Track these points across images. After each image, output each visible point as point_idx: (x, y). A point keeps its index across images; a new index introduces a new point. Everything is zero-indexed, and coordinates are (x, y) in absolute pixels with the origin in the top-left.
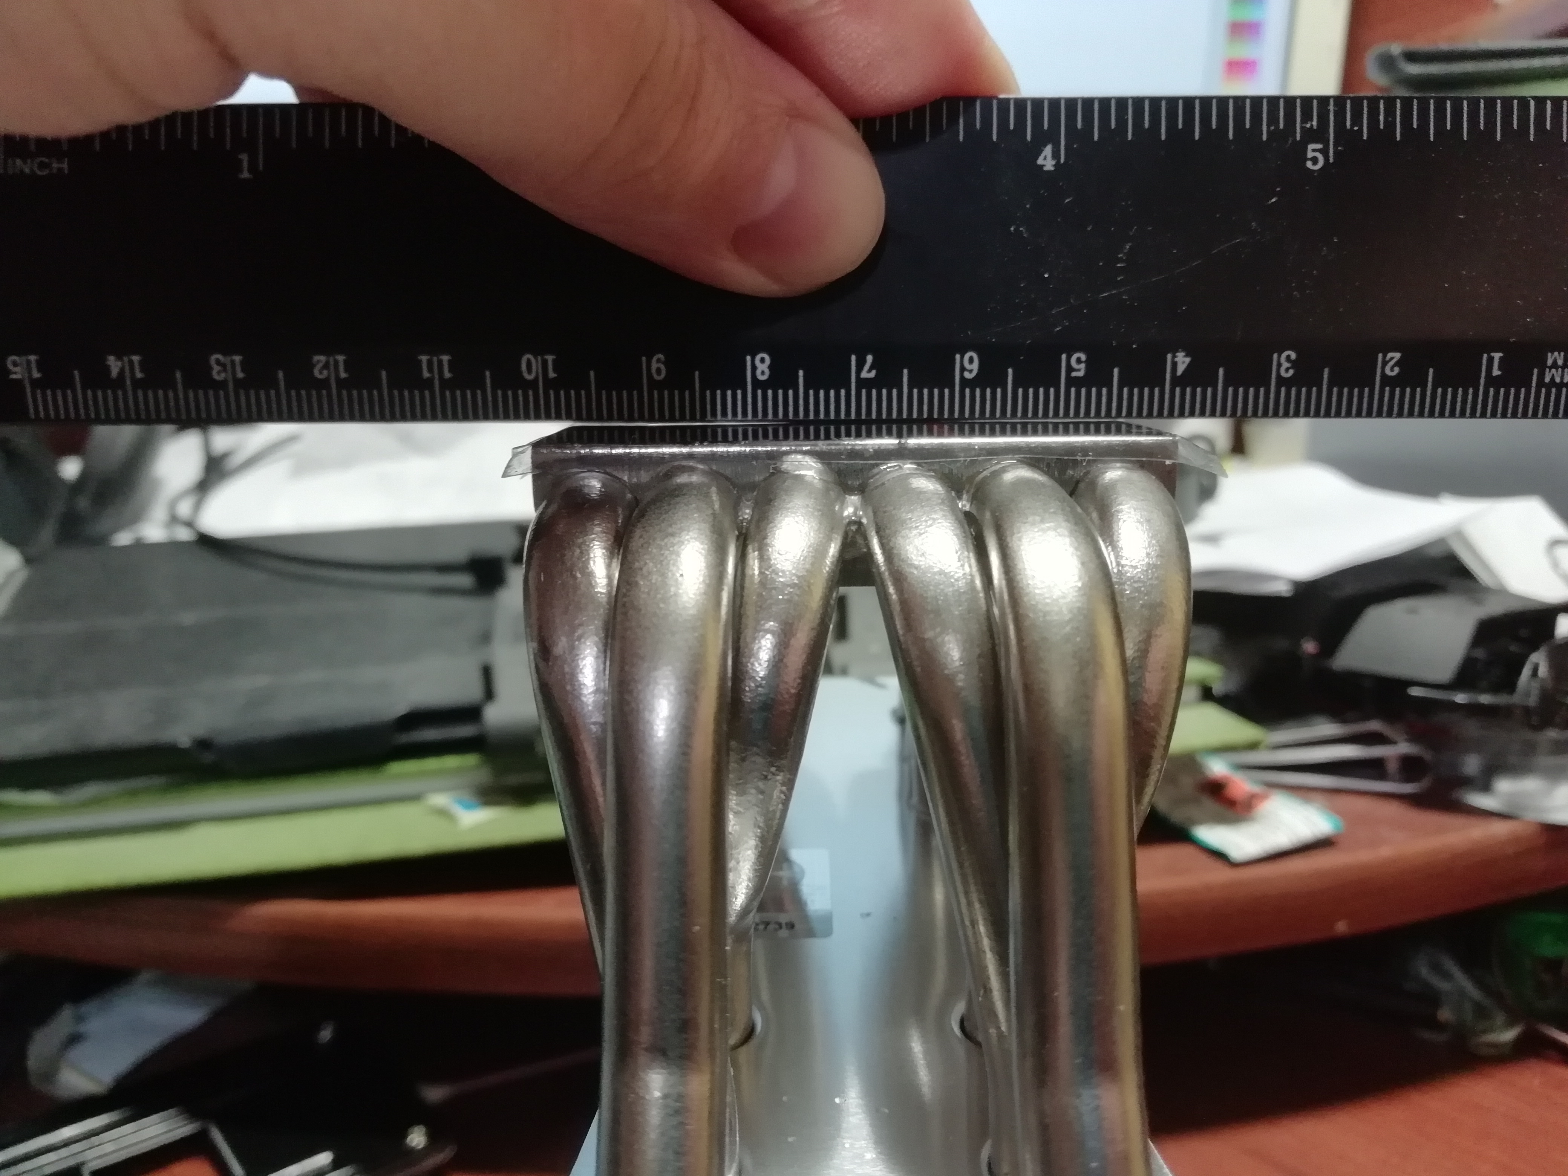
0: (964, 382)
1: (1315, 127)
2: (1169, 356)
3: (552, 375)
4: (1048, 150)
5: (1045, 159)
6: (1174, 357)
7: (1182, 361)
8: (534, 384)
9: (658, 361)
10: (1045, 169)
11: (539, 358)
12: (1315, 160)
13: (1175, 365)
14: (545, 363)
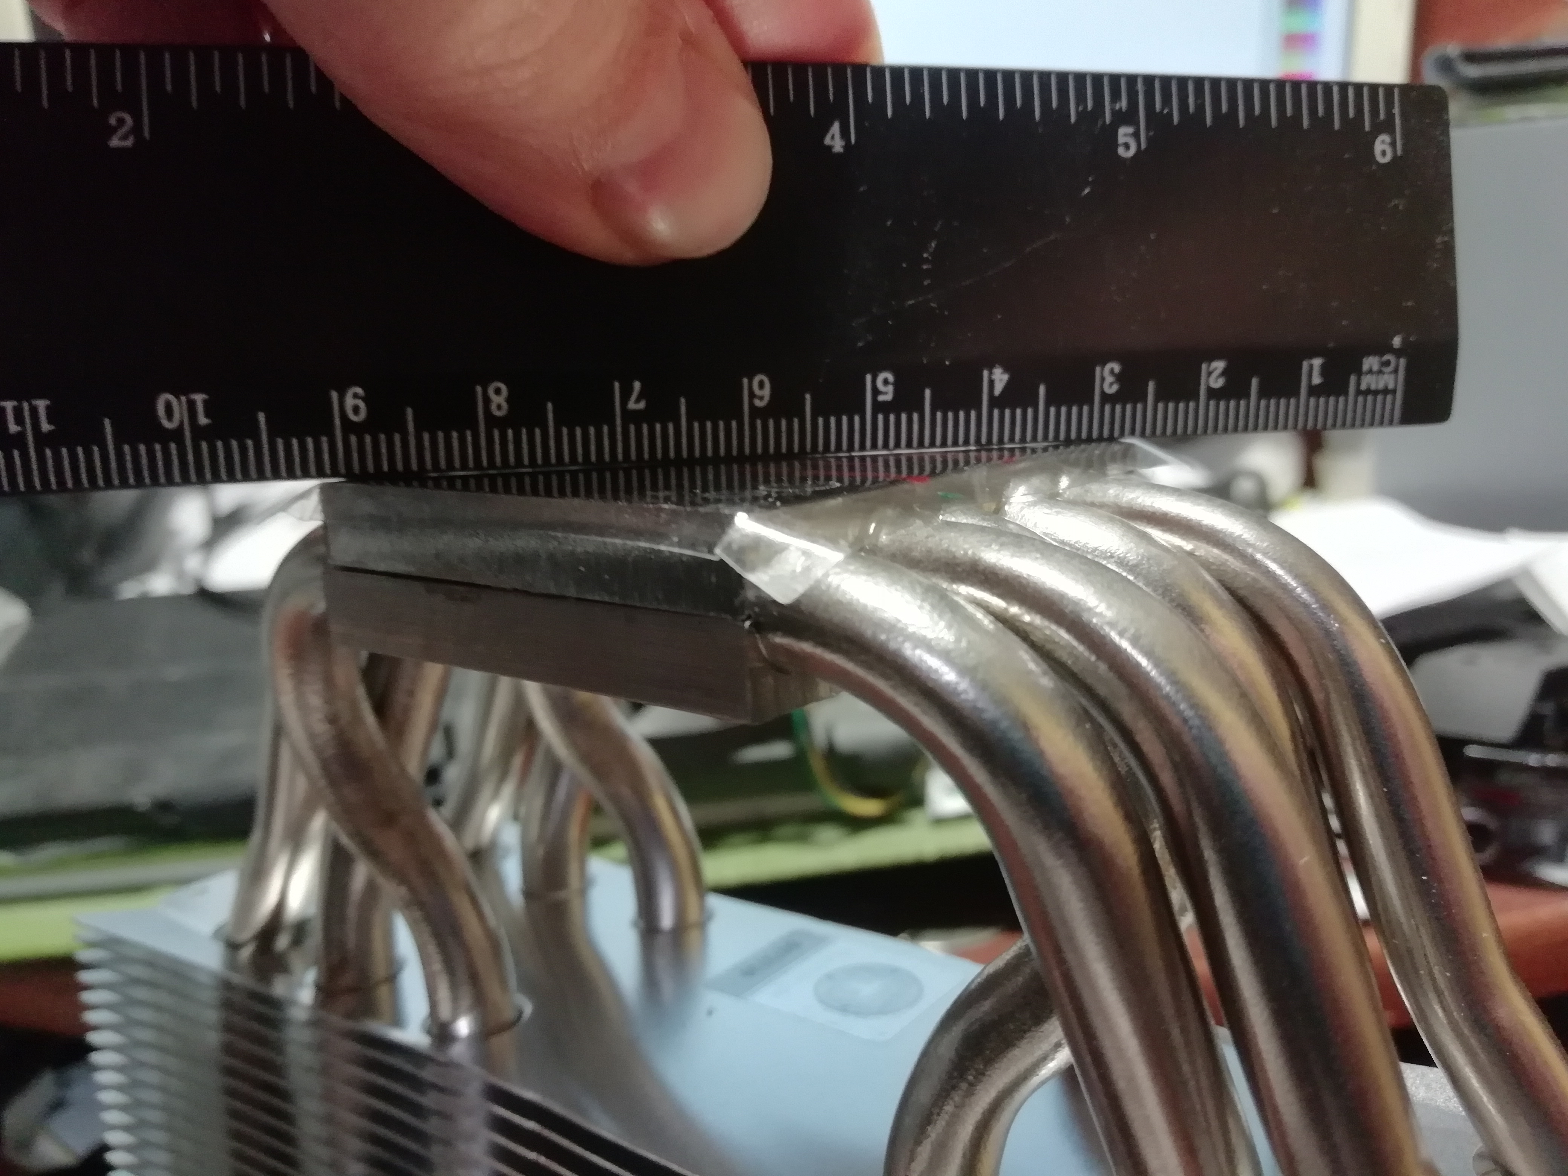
0: (755, 412)
1: (1124, 109)
2: (986, 373)
3: (203, 420)
4: (836, 128)
5: (833, 138)
6: (991, 373)
7: (1000, 378)
8: (177, 435)
9: (356, 396)
10: (834, 150)
11: (183, 399)
12: (1127, 146)
13: (991, 383)
14: (192, 404)
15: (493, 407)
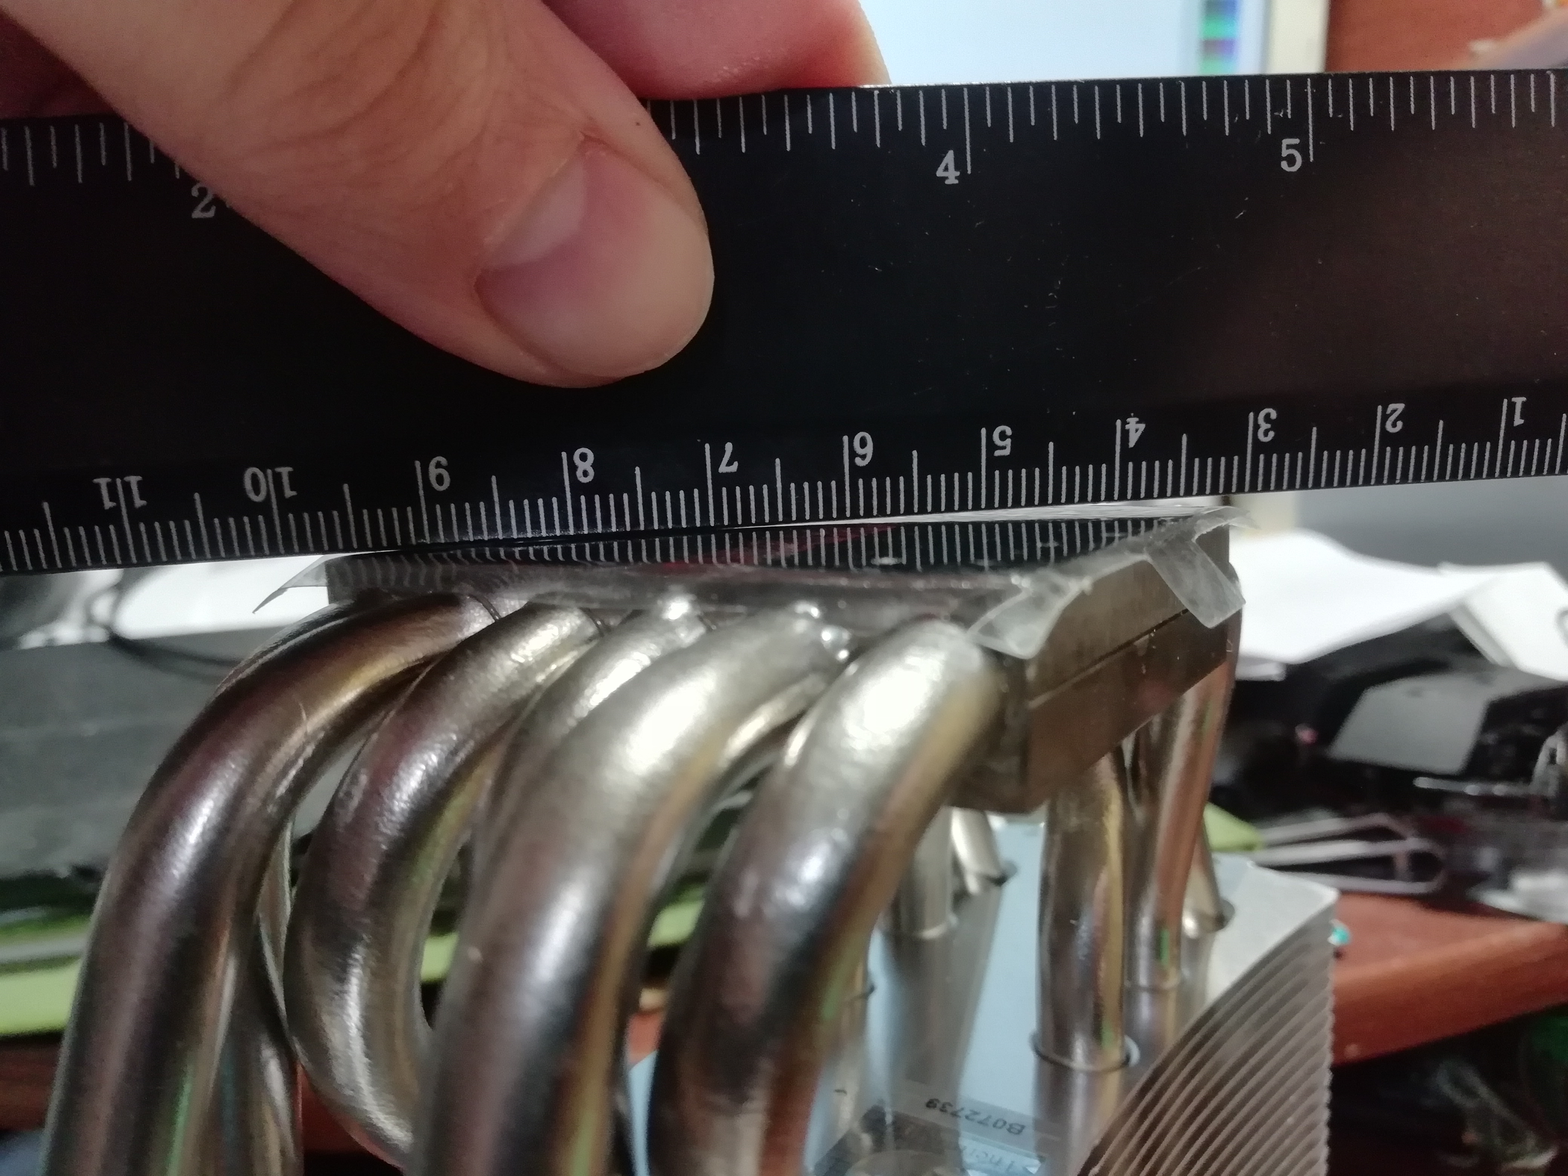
0: (856, 471)
1: (1289, 116)
2: (1119, 423)
3: (289, 493)
4: (949, 158)
5: (946, 169)
6: (1124, 423)
7: (1135, 428)
8: (264, 507)
9: (438, 465)
10: (947, 182)
11: (269, 472)
12: (1292, 160)
13: (1125, 434)
14: (277, 477)
15: (579, 473)
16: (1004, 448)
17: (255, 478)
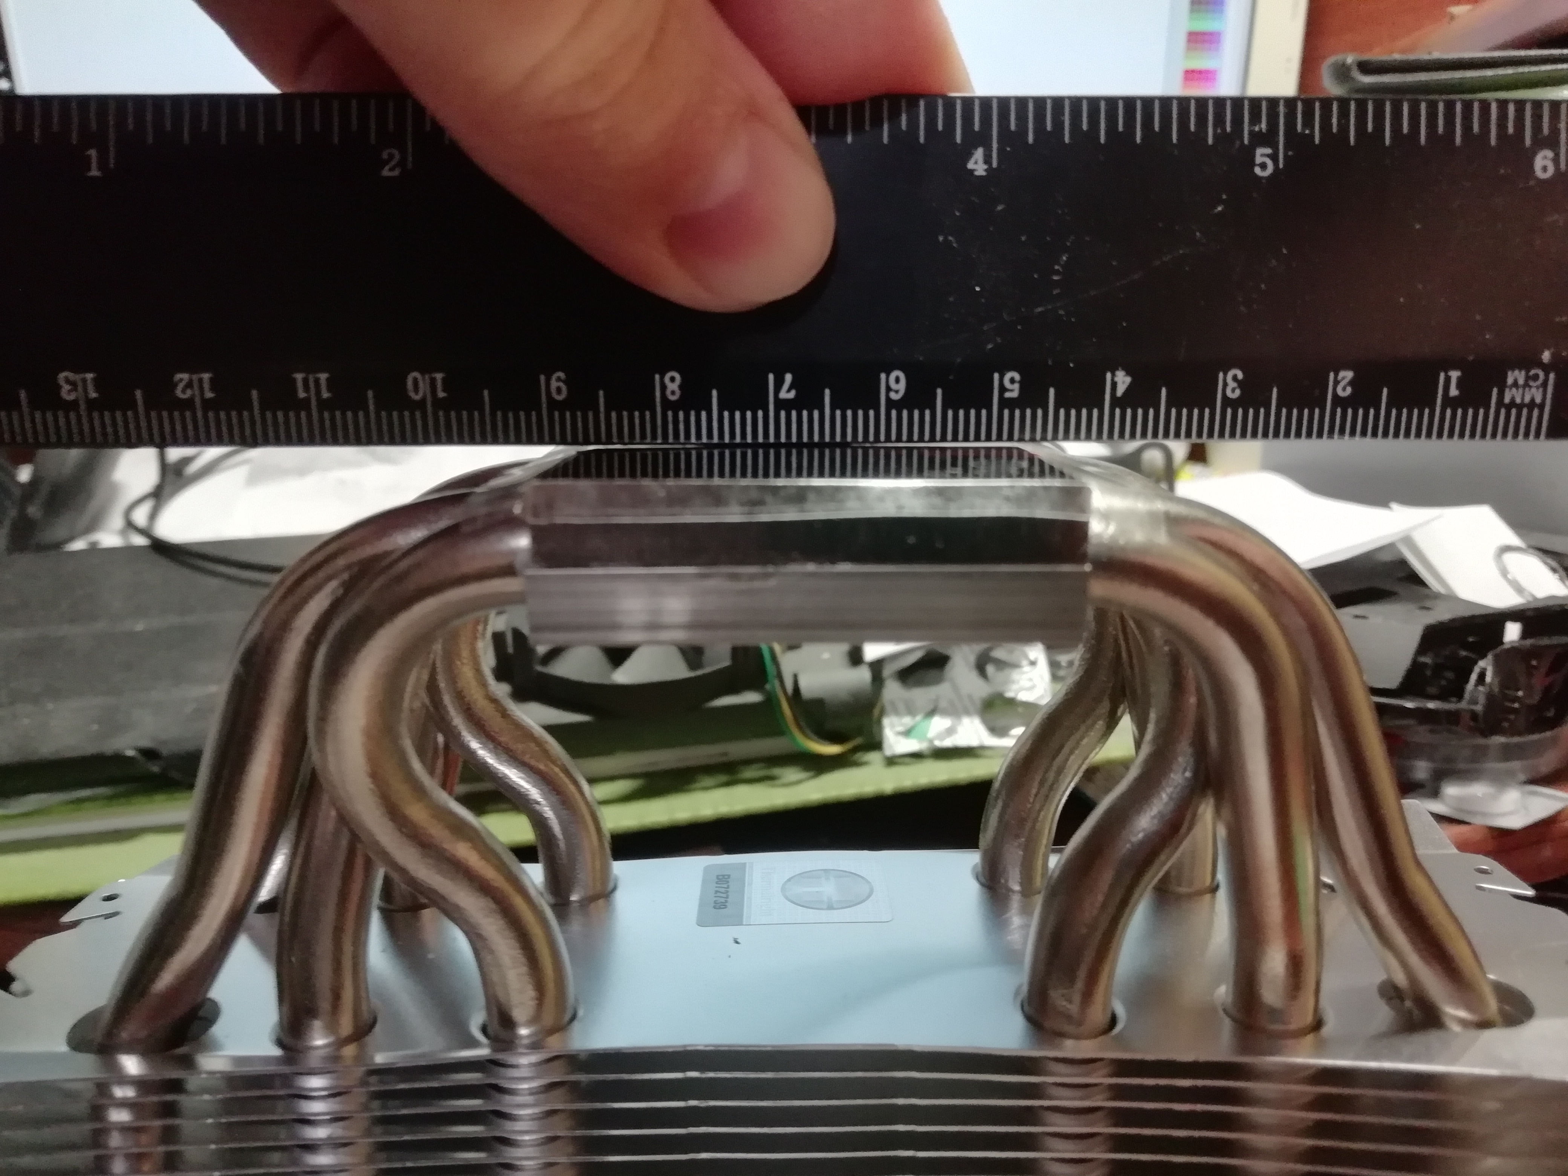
0: (891, 404)
1: (1264, 130)
2: (1109, 376)
3: (441, 394)
4: (979, 153)
5: (976, 163)
6: (1113, 375)
7: (1123, 380)
8: (421, 405)
9: (559, 379)
10: (977, 173)
11: (427, 377)
12: (1263, 166)
13: (1114, 385)
14: (433, 381)
15: (668, 392)
16: (1012, 391)
17: (415, 381)
